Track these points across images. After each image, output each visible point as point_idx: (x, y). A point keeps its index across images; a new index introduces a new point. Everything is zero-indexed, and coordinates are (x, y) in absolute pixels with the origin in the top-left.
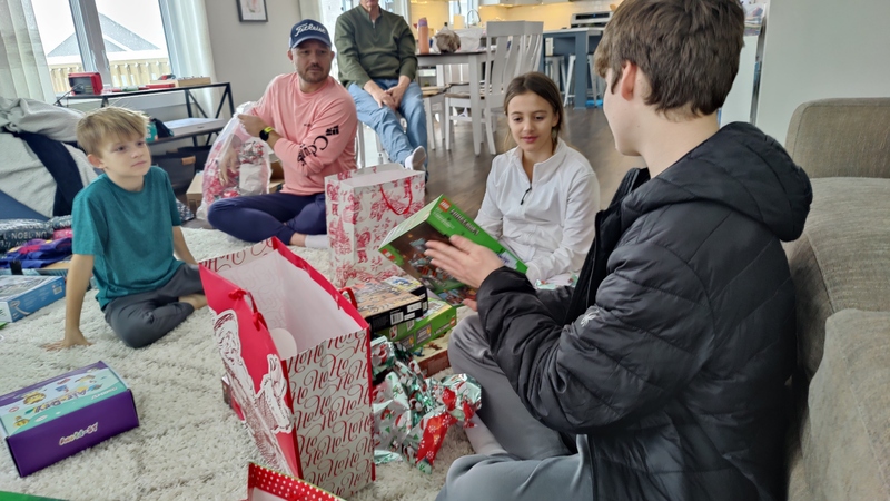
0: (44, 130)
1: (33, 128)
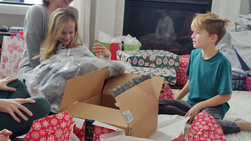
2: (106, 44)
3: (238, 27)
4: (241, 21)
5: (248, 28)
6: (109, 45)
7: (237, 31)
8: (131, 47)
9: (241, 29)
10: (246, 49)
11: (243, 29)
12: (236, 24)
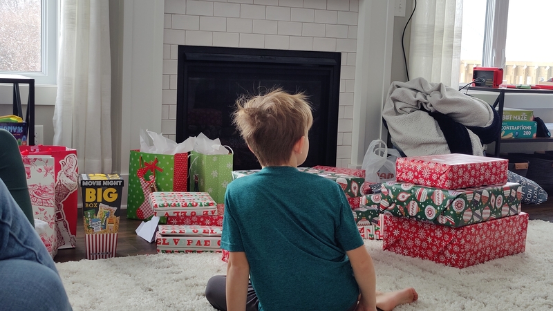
0: (452, 113)
1: (445, 110)
2: (164, 157)
3: (399, 105)
4: (403, 93)
5: (417, 106)
6: (172, 158)
7: (397, 113)
8: (215, 159)
9: (405, 109)
10: (422, 146)
11: (409, 110)
12: (395, 100)
